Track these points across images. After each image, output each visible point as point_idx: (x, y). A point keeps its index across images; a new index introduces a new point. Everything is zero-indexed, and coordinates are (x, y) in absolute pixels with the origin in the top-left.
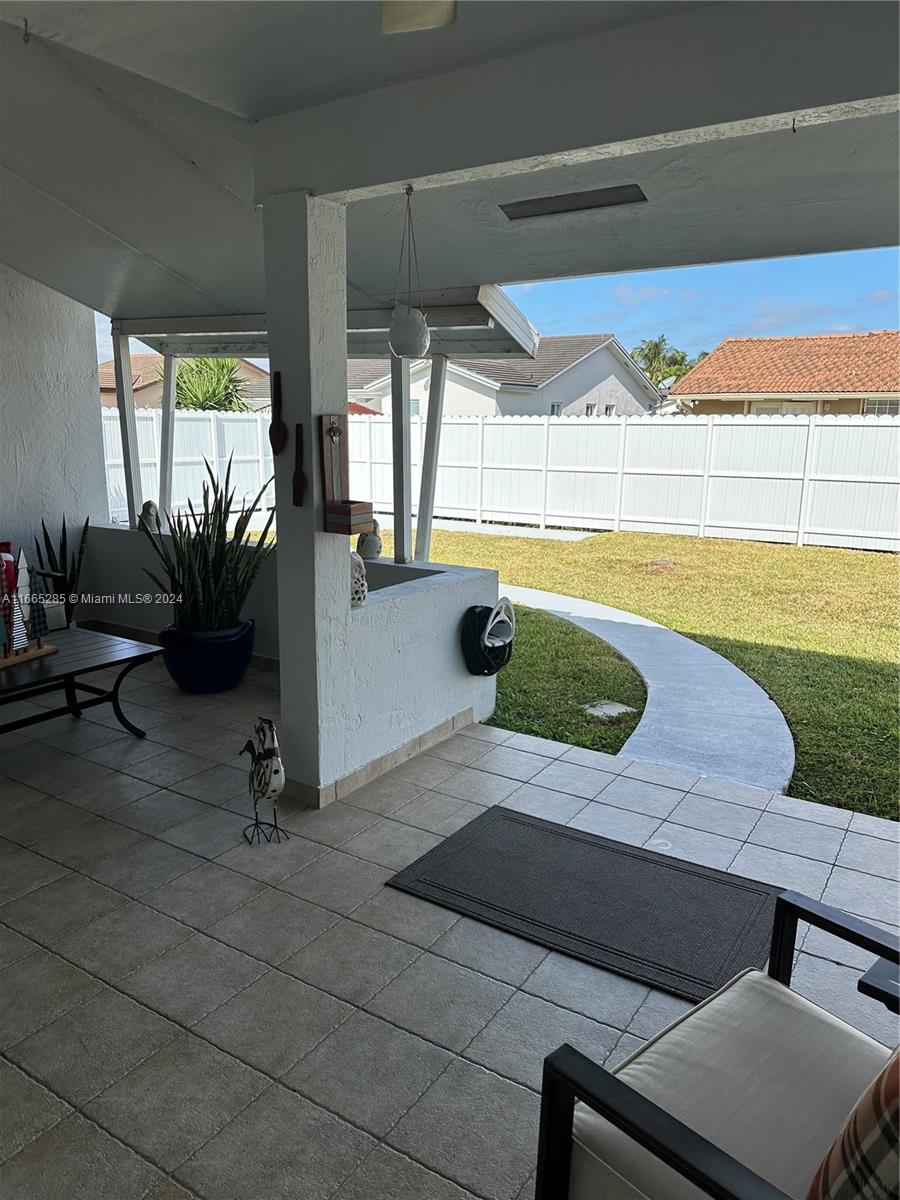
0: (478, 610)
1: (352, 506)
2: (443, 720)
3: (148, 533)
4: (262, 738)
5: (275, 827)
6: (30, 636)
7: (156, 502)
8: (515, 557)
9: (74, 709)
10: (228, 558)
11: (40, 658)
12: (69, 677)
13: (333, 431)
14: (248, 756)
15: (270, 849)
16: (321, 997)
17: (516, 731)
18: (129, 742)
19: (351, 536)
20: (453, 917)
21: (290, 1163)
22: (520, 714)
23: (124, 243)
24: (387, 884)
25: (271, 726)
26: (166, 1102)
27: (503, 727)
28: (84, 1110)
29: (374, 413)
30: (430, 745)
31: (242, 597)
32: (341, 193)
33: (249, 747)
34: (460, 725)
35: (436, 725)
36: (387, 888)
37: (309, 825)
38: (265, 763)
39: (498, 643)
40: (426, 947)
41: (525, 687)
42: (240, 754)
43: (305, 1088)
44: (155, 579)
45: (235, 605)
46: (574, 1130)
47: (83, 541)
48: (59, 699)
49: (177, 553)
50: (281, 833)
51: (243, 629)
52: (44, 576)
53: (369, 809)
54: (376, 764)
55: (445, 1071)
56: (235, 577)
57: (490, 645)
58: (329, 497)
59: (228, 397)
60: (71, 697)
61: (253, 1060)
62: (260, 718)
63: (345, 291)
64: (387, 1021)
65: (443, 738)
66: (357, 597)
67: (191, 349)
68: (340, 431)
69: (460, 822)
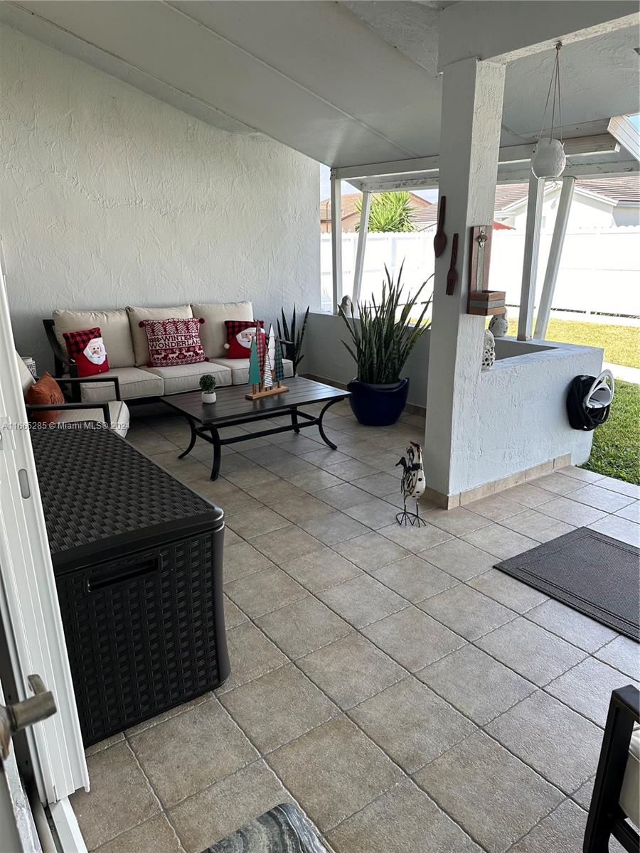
0: (583, 379)
1: (490, 294)
2: (546, 460)
3: (344, 317)
4: (412, 457)
5: (417, 516)
6: (274, 381)
7: (351, 296)
8: (617, 342)
9: (296, 427)
10: (395, 335)
11: (279, 394)
12: (294, 407)
13: (480, 237)
14: (401, 467)
15: (413, 530)
16: (444, 630)
17: (606, 475)
18: (327, 452)
19: (487, 317)
20: (543, 598)
21: (418, 725)
22: (611, 463)
23: (344, 113)
24: (494, 567)
25: (418, 449)
26: (343, 670)
27: (595, 471)
28: (296, 663)
29: (509, 228)
30: (533, 477)
31: (402, 363)
32: (503, 55)
33: (403, 461)
34: (559, 465)
35: (539, 464)
36: (494, 570)
37: (439, 519)
38: (413, 473)
39: (598, 406)
40: (521, 613)
41: (617, 443)
42: (396, 465)
43: (430, 683)
44: (348, 347)
45: (397, 367)
46: (630, 747)
47: (305, 322)
48: (287, 421)
49: (363, 330)
50: (421, 522)
51: (401, 385)
52: (281, 343)
53: (484, 515)
54: (491, 485)
55: (530, 696)
56: (399, 348)
57: (591, 407)
58: (473, 288)
59: (401, 223)
60: (294, 420)
61: (397, 658)
62: (412, 443)
63: (500, 132)
64: (490, 655)
65: (544, 474)
66: (486, 363)
67: (382, 186)
68: (485, 238)
69: (553, 535)
